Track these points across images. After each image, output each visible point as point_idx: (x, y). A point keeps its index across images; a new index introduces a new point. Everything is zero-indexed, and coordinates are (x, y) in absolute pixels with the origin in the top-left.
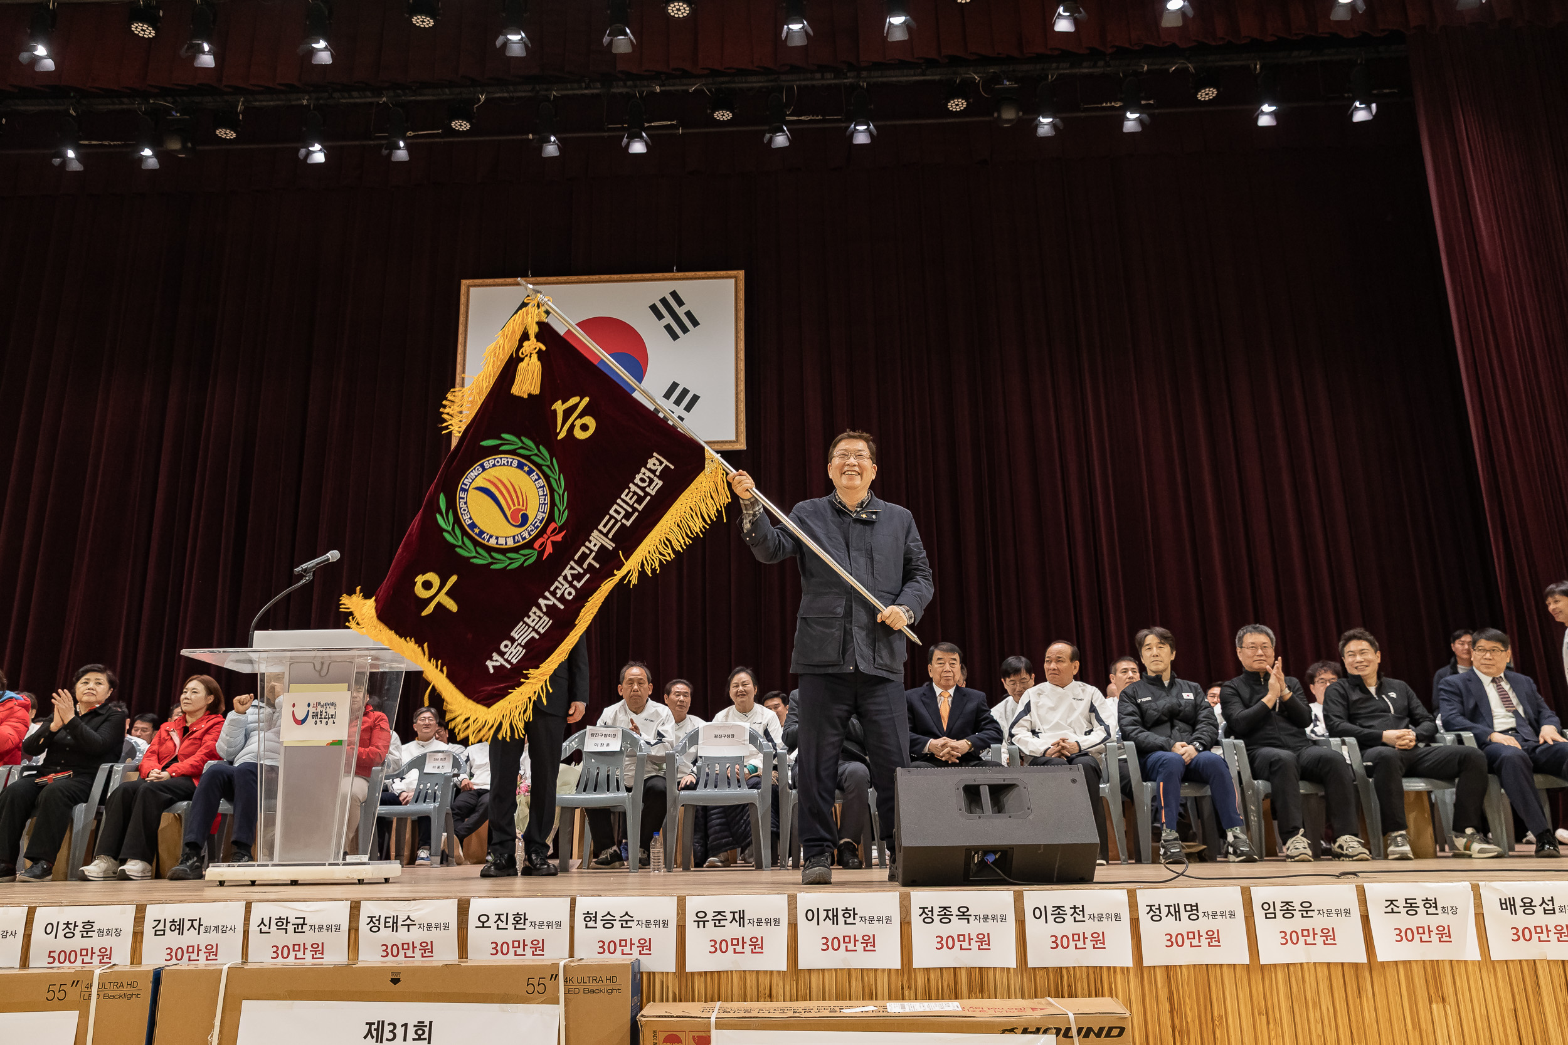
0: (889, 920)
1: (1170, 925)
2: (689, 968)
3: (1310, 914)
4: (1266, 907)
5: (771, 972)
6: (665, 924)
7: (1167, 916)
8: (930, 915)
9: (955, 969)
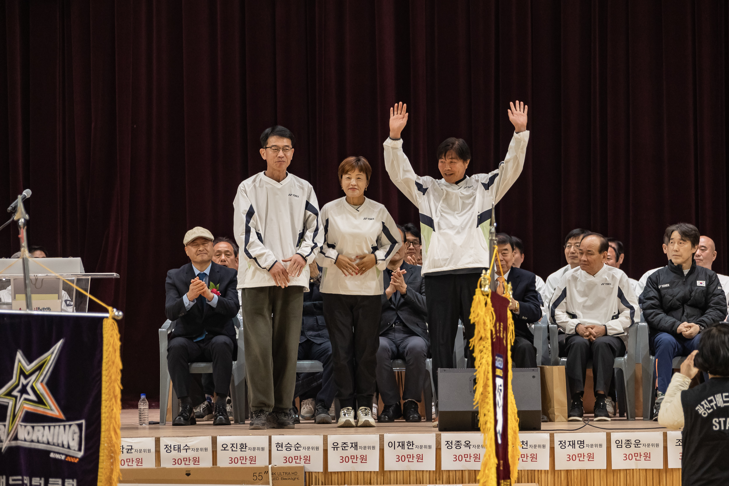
0: (430, 447)
1: (569, 450)
2: (330, 470)
3: (639, 446)
4: (618, 442)
5: (371, 472)
6: (317, 448)
7: (568, 446)
8: (451, 445)
9: (462, 471)
